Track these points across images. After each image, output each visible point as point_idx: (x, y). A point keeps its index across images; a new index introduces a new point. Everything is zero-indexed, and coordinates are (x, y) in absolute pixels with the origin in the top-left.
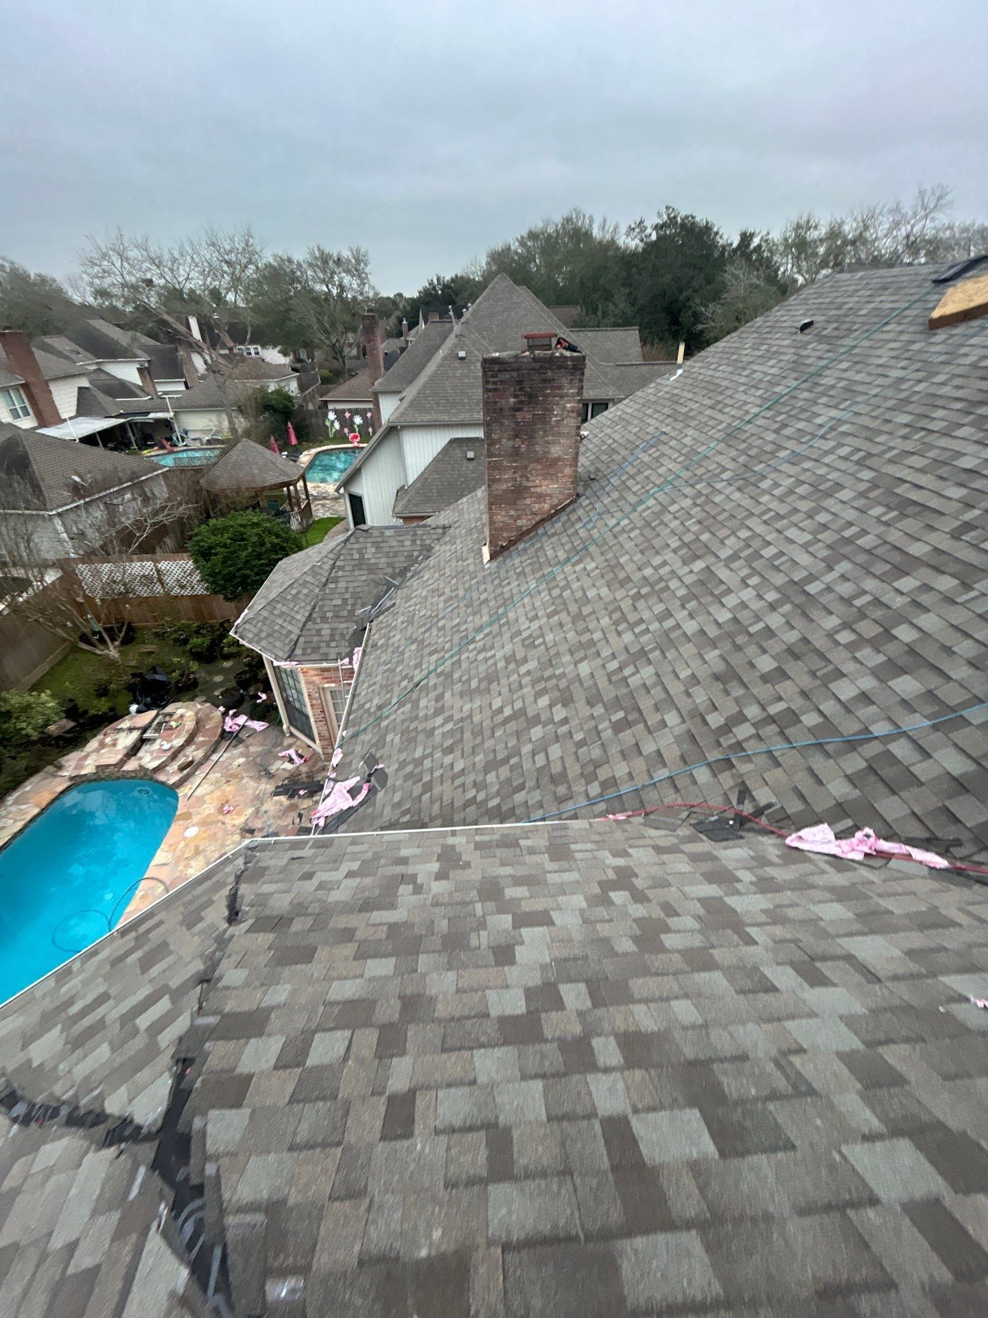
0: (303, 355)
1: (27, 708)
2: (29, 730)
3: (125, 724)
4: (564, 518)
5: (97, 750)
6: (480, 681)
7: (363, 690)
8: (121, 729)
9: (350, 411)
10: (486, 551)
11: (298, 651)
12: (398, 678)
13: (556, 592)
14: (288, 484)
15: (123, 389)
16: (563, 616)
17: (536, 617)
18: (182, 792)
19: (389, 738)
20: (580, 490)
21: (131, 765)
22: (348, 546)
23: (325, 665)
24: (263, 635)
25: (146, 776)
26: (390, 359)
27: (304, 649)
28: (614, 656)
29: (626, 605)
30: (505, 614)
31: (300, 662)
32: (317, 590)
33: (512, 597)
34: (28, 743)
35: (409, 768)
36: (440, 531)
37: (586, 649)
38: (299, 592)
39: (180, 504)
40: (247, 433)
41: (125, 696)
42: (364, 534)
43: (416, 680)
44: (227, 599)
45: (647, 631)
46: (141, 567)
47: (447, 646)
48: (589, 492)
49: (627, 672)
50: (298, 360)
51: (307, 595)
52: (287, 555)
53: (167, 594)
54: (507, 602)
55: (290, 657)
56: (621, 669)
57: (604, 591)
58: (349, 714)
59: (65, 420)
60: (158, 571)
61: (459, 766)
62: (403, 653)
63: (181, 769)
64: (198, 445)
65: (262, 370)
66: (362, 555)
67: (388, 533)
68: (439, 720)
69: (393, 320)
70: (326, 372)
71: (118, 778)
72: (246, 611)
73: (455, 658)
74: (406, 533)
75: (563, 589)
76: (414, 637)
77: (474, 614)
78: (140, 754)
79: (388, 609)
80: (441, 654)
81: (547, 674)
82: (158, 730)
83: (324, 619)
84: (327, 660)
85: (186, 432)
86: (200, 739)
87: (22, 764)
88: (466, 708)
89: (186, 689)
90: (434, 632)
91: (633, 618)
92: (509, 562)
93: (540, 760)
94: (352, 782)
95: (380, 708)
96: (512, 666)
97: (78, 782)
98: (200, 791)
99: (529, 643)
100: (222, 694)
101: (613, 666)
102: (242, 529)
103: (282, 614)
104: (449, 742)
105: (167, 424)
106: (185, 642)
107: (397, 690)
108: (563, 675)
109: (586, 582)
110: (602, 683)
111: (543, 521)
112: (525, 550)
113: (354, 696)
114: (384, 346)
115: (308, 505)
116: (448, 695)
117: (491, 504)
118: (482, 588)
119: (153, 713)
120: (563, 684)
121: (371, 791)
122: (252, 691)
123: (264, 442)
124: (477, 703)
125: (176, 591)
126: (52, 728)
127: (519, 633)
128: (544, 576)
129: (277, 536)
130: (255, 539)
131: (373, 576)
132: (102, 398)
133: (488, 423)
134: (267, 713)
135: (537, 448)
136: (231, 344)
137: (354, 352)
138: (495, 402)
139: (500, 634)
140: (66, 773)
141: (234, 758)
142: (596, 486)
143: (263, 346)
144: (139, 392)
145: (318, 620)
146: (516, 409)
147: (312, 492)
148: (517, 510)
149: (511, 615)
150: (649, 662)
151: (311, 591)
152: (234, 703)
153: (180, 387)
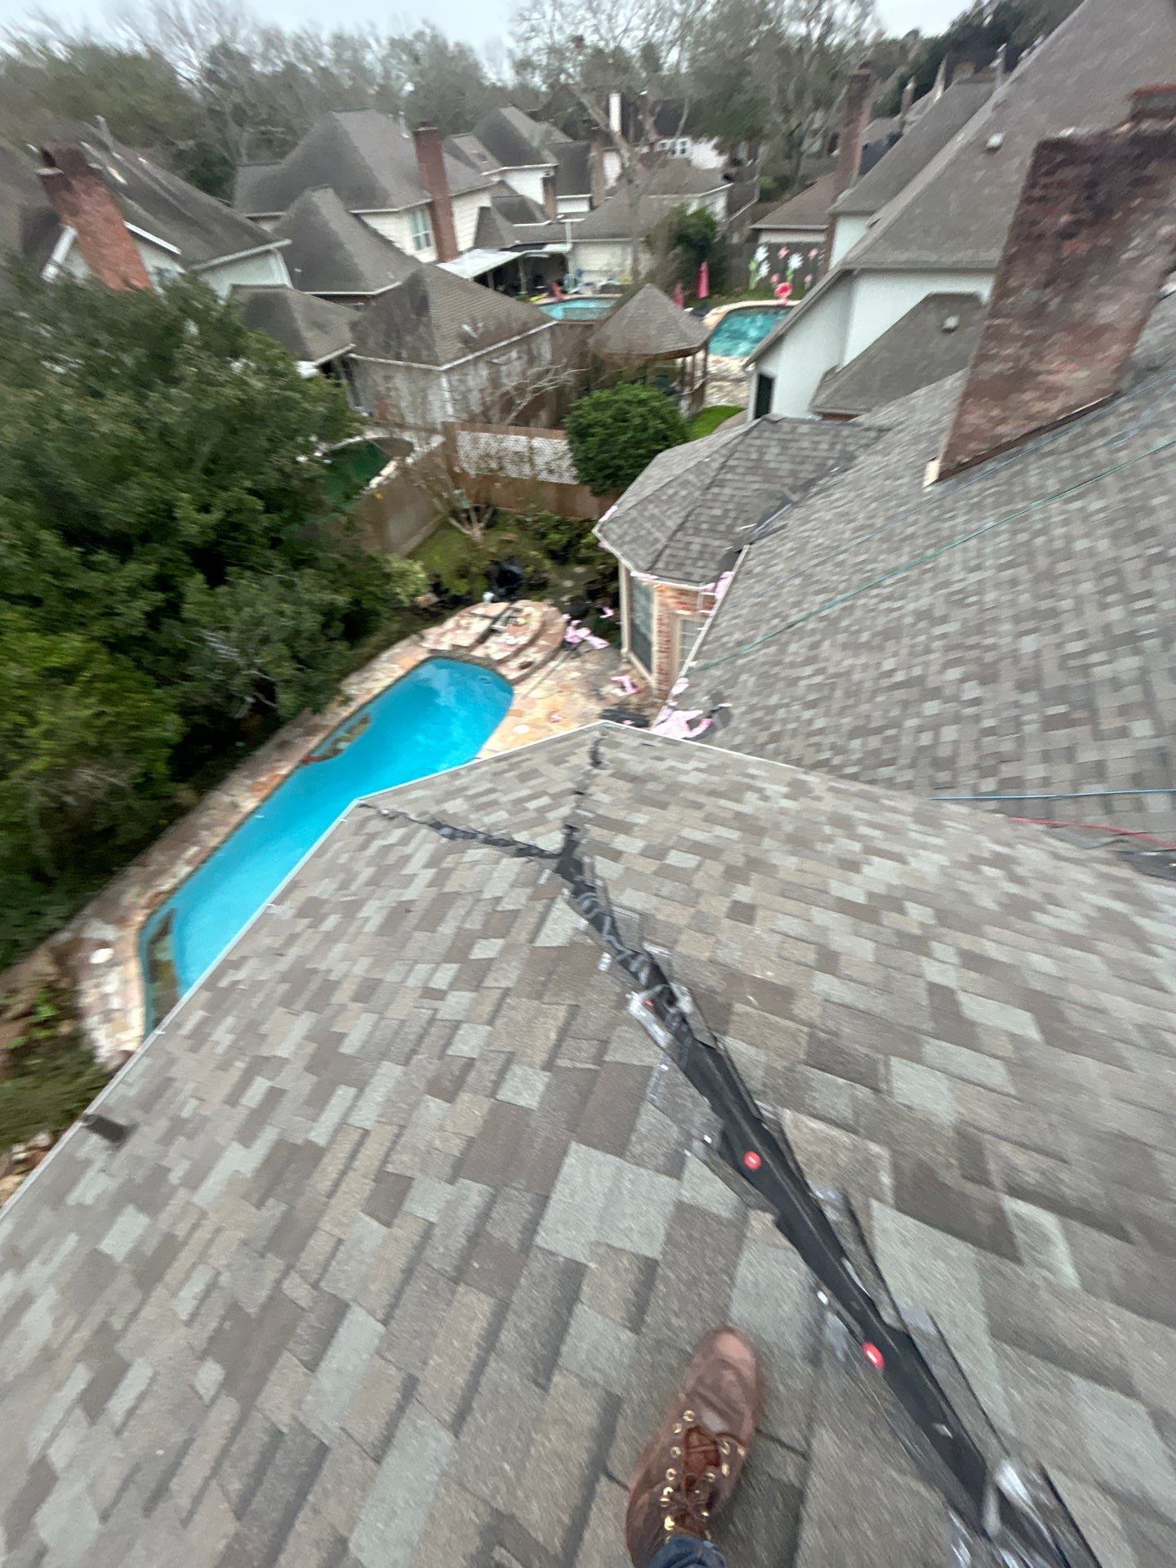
0: (742, 154)
1: (403, 574)
2: (402, 597)
3: (479, 610)
4: (1076, 428)
5: (452, 630)
6: (874, 635)
7: (724, 622)
8: (475, 615)
9: (789, 246)
10: (933, 470)
11: (660, 565)
12: (768, 615)
13: (1023, 537)
14: (685, 353)
15: (519, 210)
16: (1022, 572)
17: (978, 568)
18: (519, 690)
19: (744, 677)
20: (1125, 384)
21: (479, 652)
22: (748, 441)
23: (685, 586)
24: (627, 538)
25: (490, 665)
26: (872, 155)
27: (668, 563)
28: (1082, 635)
29: (1133, 568)
30: (935, 557)
31: (661, 577)
32: (697, 493)
33: (950, 538)
34: (399, 609)
35: (759, 714)
36: (873, 434)
37: (1044, 618)
38: (676, 493)
39: (565, 368)
40: (651, 277)
41: (480, 583)
42: (771, 427)
43: (792, 619)
44: (595, 494)
45: (1150, 610)
46: (516, 442)
47: (842, 586)
48: (1138, 390)
49: (1095, 658)
50: (734, 162)
51: (684, 498)
52: (669, 447)
53: (534, 477)
54: (942, 542)
55: (650, 570)
56: (1085, 653)
57: (1103, 545)
58: (703, 644)
59: (461, 253)
60: (531, 448)
61: (819, 723)
62: (782, 586)
63: (522, 667)
64: (588, 293)
65: (687, 178)
66: (762, 454)
67: (804, 429)
68: (808, 670)
69: (892, 83)
70: (768, 182)
71: (468, 662)
72: (614, 508)
73: (848, 603)
74: (824, 433)
75: (1038, 533)
76: (802, 568)
77: (890, 551)
78: (488, 643)
79: (775, 531)
80: (830, 596)
81: (972, 641)
82: (505, 623)
83: (697, 532)
84: (688, 581)
85: (580, 273)
86: (542, 642)
87: (395, 627)
88: (847, 663)
89: (537, 588)
90: (829, 567)
91: (1138, 587)
92: (963, 488)
93: (926, 739)
94: (693, 714)
95: (740, 644)
96: (922, 625)
97: (435, 656)
98: (534, 694)
99: (958, 600)
100: (571, 600)
101: (1075, 647)
102: (625, 406)
103: (652, 517)
104: (812, 697)
105: (560, 261)
106: (544, 536)
107: (764, 629)
108: (993, 647)
109: (1078, 528)
110: (1049, 666)
111: (1039, 431)
112: (995, 472)
113: (712, 626)
114: (869, 131)
115: (703, 386)
116: (826, 644)
117: (966, 395)
118: (912, 519)
119: (503, 605)
120: (989, 657)
121: (712, 728)
122: (599, 603)
123: (668, 289)
124: (862, 660)
125: (544, 476)
126: (420, 599)
127: (946, 584)
128: (1011, 512)
129: (664, 421)
130: (637, 421)
131: (766, 486)
132: (500, 221)
133: (1009, 260)
134: (609, 631)
135: (1078, 306)
136: (653, 137)
137: (816, 147)
138: (1034, 223)
139: (918, 582)
140: (428, 644)
141: (568, 669)
142: (1154, 380)
143: (696, 138)
144: (538, 215)
145: (691, 531)
146: (1067, 234)
147: (712, 369)
148: (1004, 410)
149: (943, 560)
150: (1137, 652)
151: (690, 493)
152: (580, 614)
153: (584, 207)
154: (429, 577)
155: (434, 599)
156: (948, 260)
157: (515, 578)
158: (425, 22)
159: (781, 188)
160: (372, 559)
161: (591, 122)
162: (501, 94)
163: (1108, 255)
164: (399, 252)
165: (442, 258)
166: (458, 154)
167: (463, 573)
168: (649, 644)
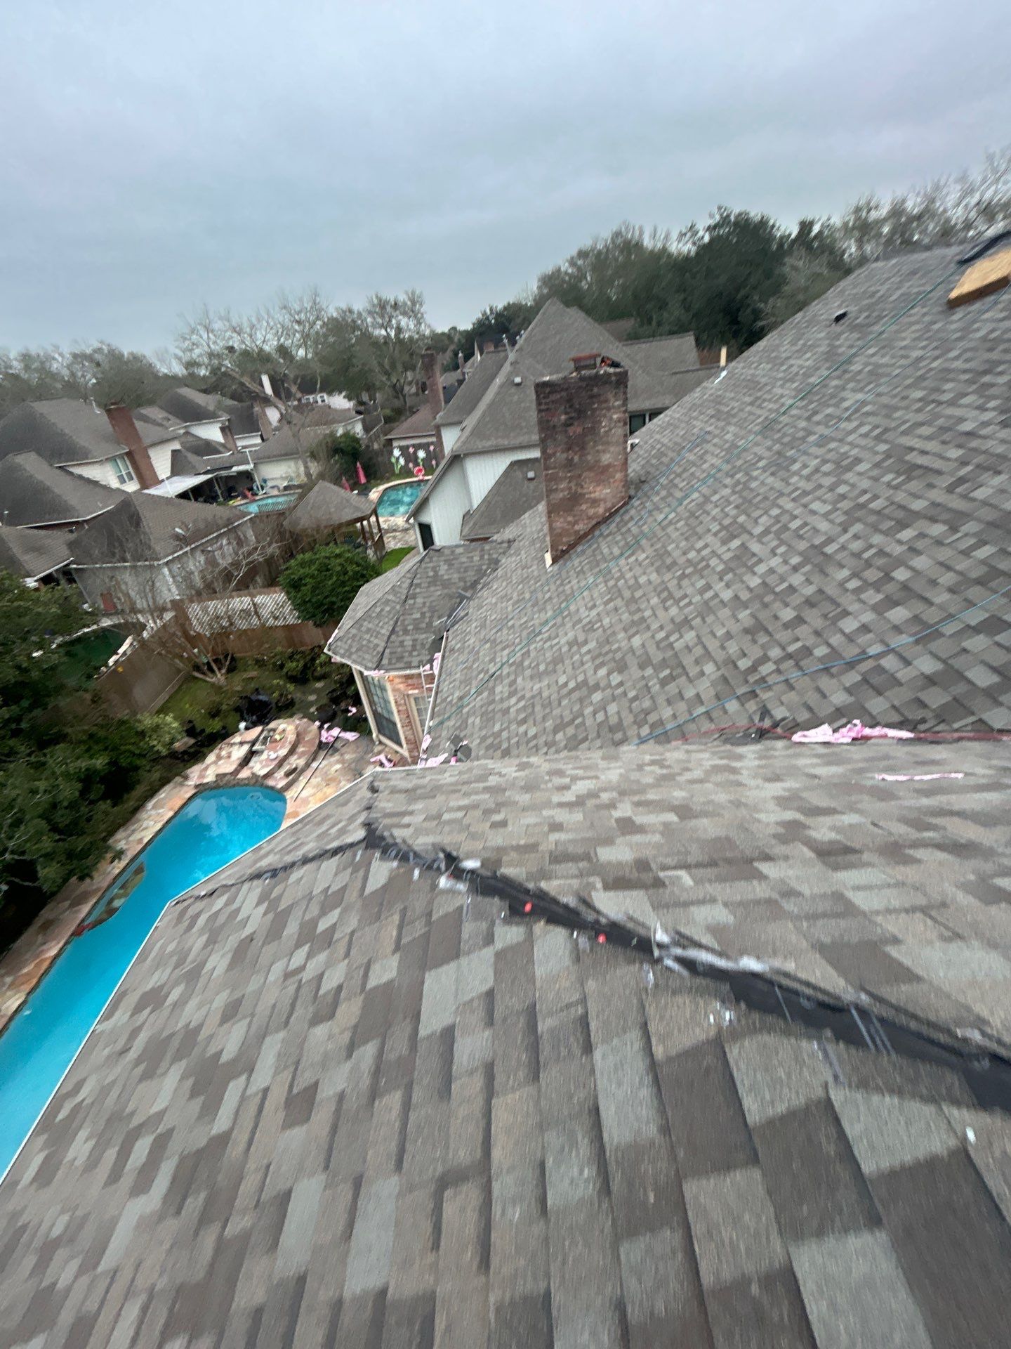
0: (365, 397)
1: (156, 728)
2: (159, 748)
3: (237, 739)
4: (617, 519)
5: (214, 763)
6: (547, 665)
7: (445, 687)
8: (234, 744)
9: (413, 446)
10: (548, 558)
11: (385, 661)
12: (475, 673)
13: (611, 583)
14: (361, 519)
15: (208, 448)
16: (619, 602)
17: (594, 606)
18: (289, 795)
19: (470, 721)
20: (631, 493)
21: (245, 774)
22: (423, 565)
23: (408, 672)
24: (354, 650)
25: (258, 782)
26: (449, 393)
27: (390, 659)
28: (661, 628)
29: (672, 585)
30: (567, 608)
31: (387, 670)
32: (398, 607)
33: (573, 592)
34: (157, 759)
35: (490, 741)
36: (505, 545)
37: (639, 625)
38: (382, 610)
39: (270, 544)
40: (321, 476)
41: (233, 717)
42: (437, 554)
43: (491, 671)
44: (316, 625)
45: (690, 603)
46: (241, 602)
47: (517, 640)
48: (639, 494)
49: (672, 639)
50: (361, 403)
51: (389, 612)
52: (367, 581)
53: (263, 625)
54: (569, 598)
55: (378, 667)
56: (667, 637)
57: (654, 576)
58: (433, 709)
59: (161, 481)
60: (255, 605)
61: (532, 732)
62: (478, 652)
63: (287, 774)
64: (275, 492)
65: (331, 415)
66: (436, 572)
67: (460, 550)
68: (513, 700)
69: (449, 354)
70: (388, 412)
71: (234, 786)
72: (336, 631)
73: (524, 651)
74: (474, 550)
75: (618, 579)
76: (487, 637)
77: (540, 611)
78: (251, 764)
79: (462, 618)
80: (512, 648)
81: (605, 649)
82: (264, 743)
83: (406, 632)
84: (410, 668)
85: (265, 481)
86: (300, 749)
87: (156, 775)
88: (537, 687)
89: (286, 708)
90: (505, 631)
91: (678, 594)
92: (569, 564)
93: (600, 717)
94: (441, 758)
95: (461, 698)
96: (575, 648)
97: (201, 790)
98: (304, 794)
99: (589, 628)
100: (317, 709)
101: (662, 634)
102: (327, 561)
103: (369, 630)
104: (523, 716)
105: (248, 476)
106: (282, 666)
107: (474, 683)
108: (619, 649)
109: (638, 571)
110: (652, 650)
111: (598, 524)
112: (583, 552)
113: (437, 693)
114: (443, 380)
115: (381, 537)
116: (519, 680)
117: (549, 513)
118: (546, 588)
119: (259, 729)
120: (618, 656)
122: (343, 706)
123: (337, 482)
124: (546, 682)
125: (271, 622)
126: (177, 745)
127: (580, 621)
128: (600, 571)
129: (358, 564)
130: (339, 568)
131: (446, 591)
132: (192, 457)
133: (543, 441)
134: (358, 724)
135: (589, 457)
136: (299, 395)
137: (414, 390)
138: (548, 421)
139: (563, 624)
140: (191, 783)
141: (331, 765)
142: (646, 487)
143: (330, 393)
144: (221, 449)
145: (401, 633)
146: (568, 424)
147: (384, 526)
148: (574, 516)
149: (573, 608)
150: (692, 628)
151: (393, 608)
152: (328, 717)
153: (259, 441)
154: (182, 724)
155: (192, 741)
156: (517, 442)
157: (265, 705)
158: (102, 342)
159: (396, 415)
160: (122, 722)
161: (250, 392)
162: (174, 380)
163: (593, 430)
164: (106, 488)
165: (145, 485)
166: (145, 419)
167: (215, 713)
168: (394, 724)
